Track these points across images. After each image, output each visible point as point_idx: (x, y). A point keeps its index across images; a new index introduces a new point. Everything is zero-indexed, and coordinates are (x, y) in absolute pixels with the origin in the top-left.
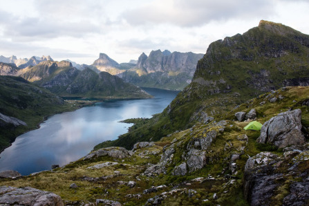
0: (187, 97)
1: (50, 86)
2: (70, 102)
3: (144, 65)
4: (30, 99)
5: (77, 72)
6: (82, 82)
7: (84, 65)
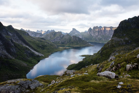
0: (109, 46)
1: (54, 41)
2: (60, 47)
3: (90, 33)
4: (46, 46)
5: (63, 36)
6: (65, 40)
7: (66, 33)
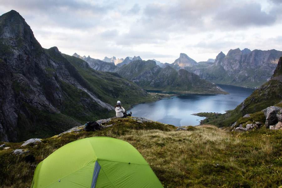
0: (264, 95)
1: (138, 81)
2: (152, 94)
3: (221, 64)
6: (163, 78)
7: (166, 63)
